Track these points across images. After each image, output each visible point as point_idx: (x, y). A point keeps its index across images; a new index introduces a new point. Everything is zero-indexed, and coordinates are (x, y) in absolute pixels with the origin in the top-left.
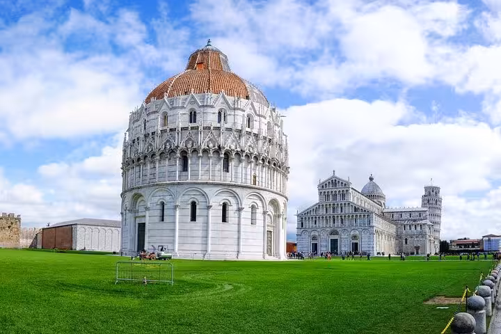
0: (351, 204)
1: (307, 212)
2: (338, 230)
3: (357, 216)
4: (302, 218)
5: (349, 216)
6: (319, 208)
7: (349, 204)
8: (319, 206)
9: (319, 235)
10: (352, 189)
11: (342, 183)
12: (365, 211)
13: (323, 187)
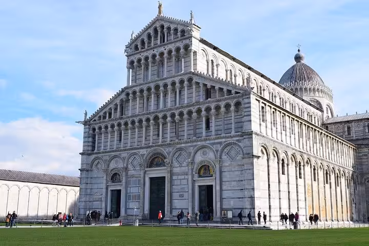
0: (195, 79)
1: (105, 113)
2: (165, 151)
3: (208, 109)
4: (94, 130)
5: (190, 113)
6: (128, 100)
7: (190, 80)
8: (128, 94)
9: (126, 169)
10: (203, 41)
11: (176, 30)
12: (229, 92)
13: (136, 48)
